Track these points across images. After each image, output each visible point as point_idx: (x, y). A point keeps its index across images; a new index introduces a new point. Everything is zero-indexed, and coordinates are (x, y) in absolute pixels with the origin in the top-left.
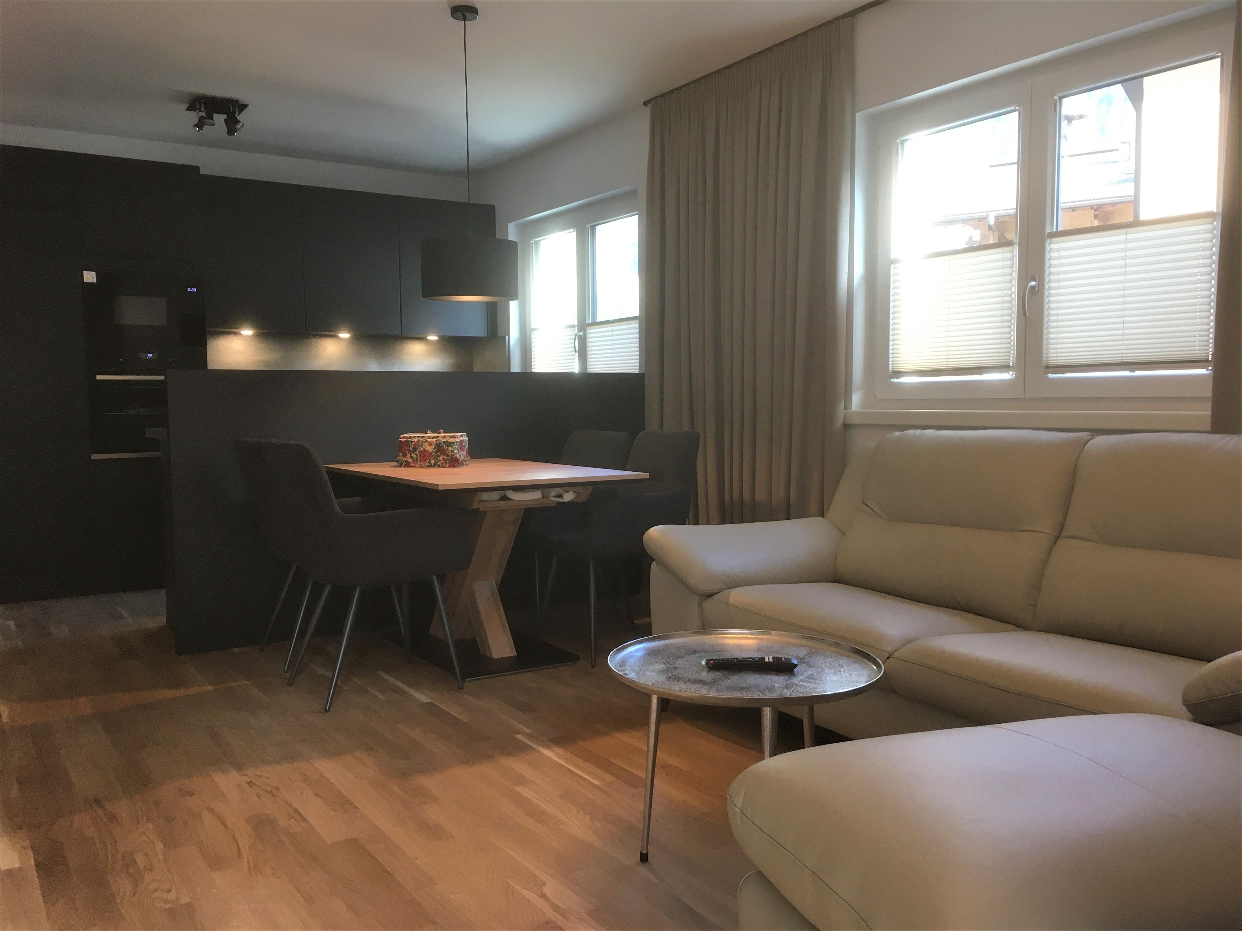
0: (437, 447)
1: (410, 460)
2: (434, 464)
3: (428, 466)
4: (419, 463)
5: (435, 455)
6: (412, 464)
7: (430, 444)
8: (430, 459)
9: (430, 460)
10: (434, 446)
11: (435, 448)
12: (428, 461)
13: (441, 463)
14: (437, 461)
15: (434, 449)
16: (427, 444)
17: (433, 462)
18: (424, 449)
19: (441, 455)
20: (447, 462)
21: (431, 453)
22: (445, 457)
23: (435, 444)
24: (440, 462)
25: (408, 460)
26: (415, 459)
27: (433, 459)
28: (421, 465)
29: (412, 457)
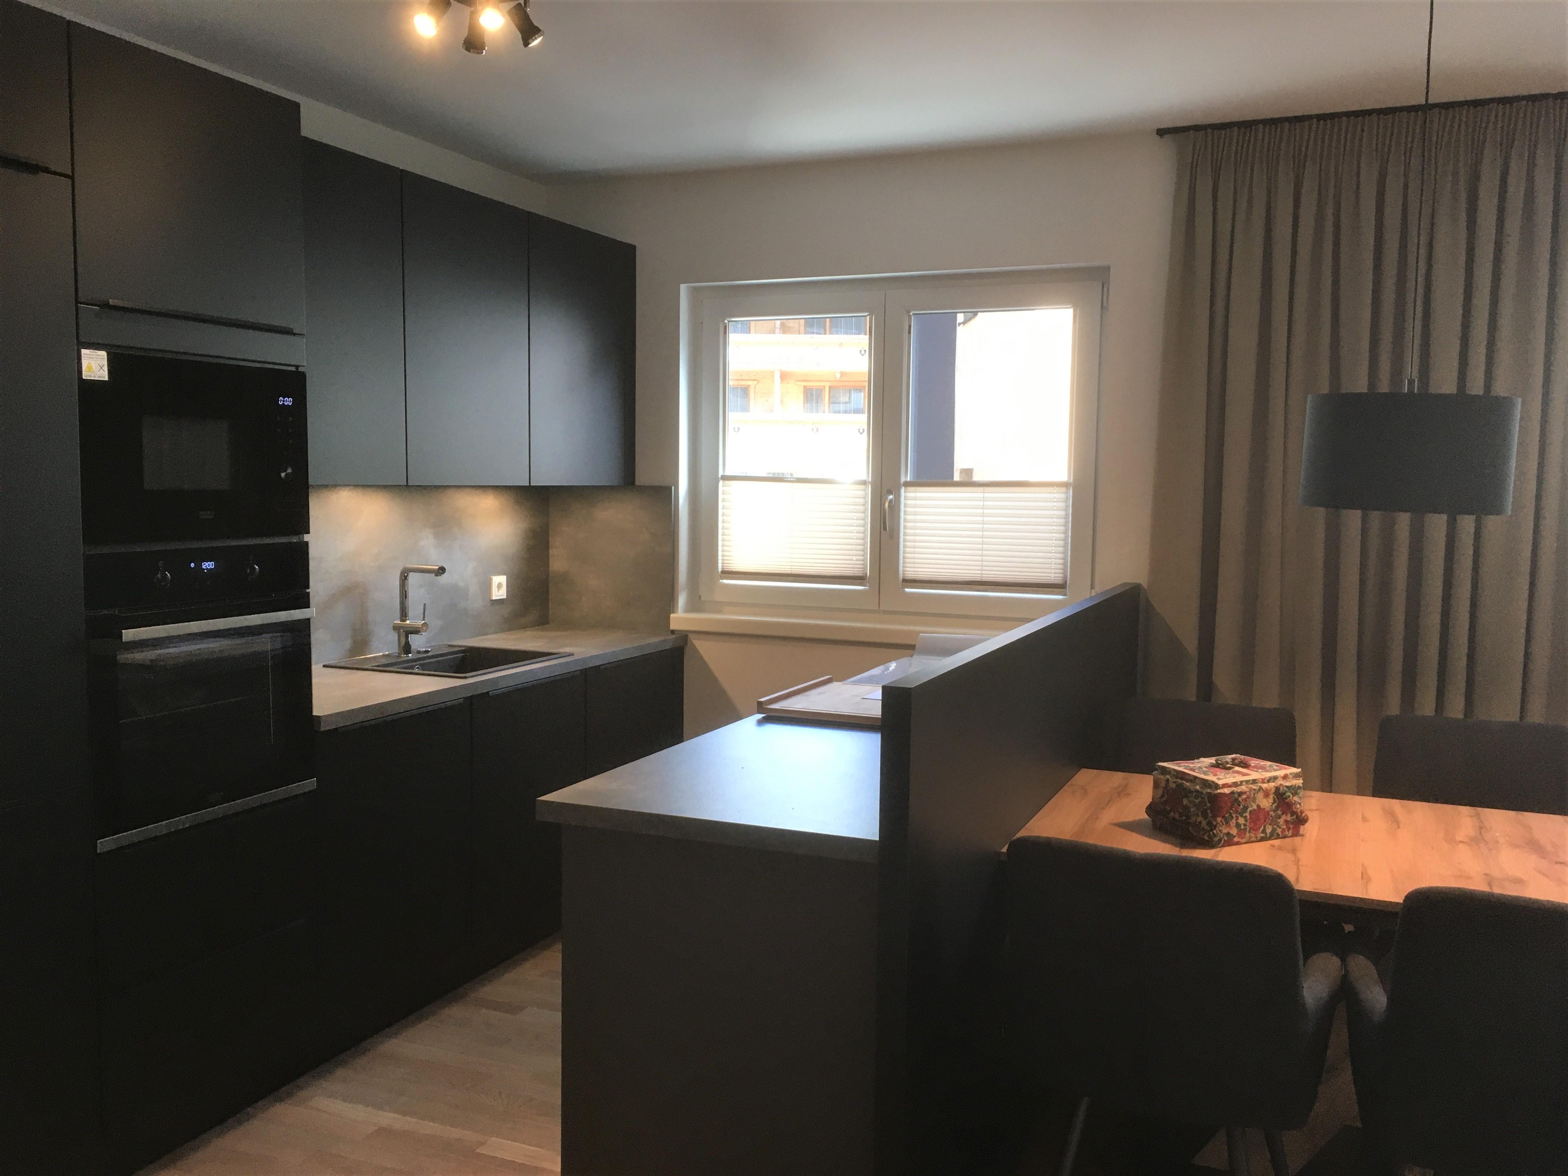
0: (1277, 801)
1: (1234, 831)
2: (1270, 833)
3: (1262, 839)
4: (1248, 834)
5: (1273, 815)
6: (1236, 839)
7: (1267, 794)
8: (1265, 824)
9: (1265, 827)
10: (1271, 796)
11: (1274, 801)
12: (1262, 828)
13: (1281, 830)
14: (1275, 826)
15: (1273, 803)
16: (1260, 795)
17: (1269, 830)
18: (1258, 806)
19: (1283, 814)
20: (1291, 826)
21: (1268, 812)
22: (1289, 818)
23: (1273, 793)
24: (1280, 828)
25: (1231, 832)
26: (1242, 827)
27: (1270, 825)
28: (1250, 837)
29: (1238, 825)
